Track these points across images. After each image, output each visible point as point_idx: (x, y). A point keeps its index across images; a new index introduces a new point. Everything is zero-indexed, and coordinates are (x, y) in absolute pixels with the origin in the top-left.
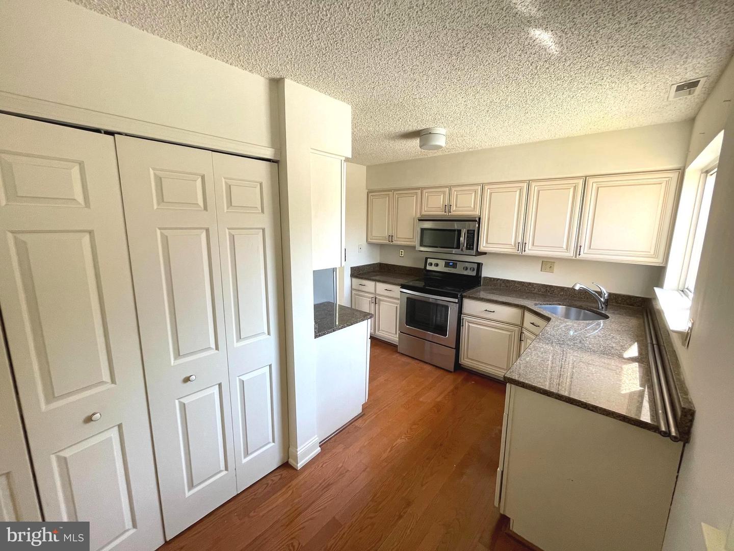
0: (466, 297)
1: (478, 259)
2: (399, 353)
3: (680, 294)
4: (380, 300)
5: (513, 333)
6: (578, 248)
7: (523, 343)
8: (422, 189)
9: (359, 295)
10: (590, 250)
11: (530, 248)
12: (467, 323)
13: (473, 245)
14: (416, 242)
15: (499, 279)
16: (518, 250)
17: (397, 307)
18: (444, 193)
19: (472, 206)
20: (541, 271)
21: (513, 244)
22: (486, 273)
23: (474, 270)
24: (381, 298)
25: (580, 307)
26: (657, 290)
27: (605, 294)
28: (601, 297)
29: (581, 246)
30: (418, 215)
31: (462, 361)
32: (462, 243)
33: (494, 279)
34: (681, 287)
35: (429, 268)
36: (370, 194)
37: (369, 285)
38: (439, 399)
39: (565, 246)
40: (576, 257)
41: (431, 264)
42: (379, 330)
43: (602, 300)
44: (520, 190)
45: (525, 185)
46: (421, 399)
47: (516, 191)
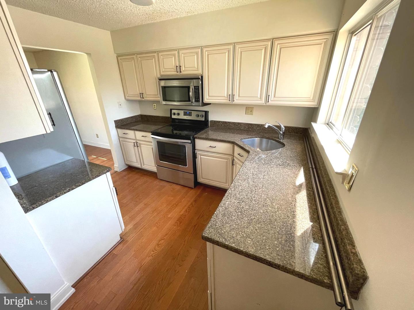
0: (196, 138)
1: (205, 108)
2: (159, 179)
3: (326, 126)
4: (140, 144)
5: (228, 160)
6: (268, 97)
7: (234, 166)
8: (158, 52)
9: (125, 141)
10: (275, 98)
11: (237, 98)
12: (199, 155)
13: (199, 98)
14: (160, 98)
15: (220, 121)
16: (229, 101)
17: (152, 148)
18: (174, 55)
19: (196, 67)
20: (246, 114)
21: (226, 96)
22: (212, 117)
23: (203, 117)
24: (141, 142)
25: (268, 138)
26: (313, 124)
27: (283, 129)
28: (281, 131)
29: (269, 96)
30: (159, 76)
31: (199, 180)
32: (191, 97)
33: (217, 121)
34: (327, 122)
35: (173, 117)
36: (119, 58)
37: (131, 134)
38: (181, 213)
39: (259, 96)
40: (266, 104)
41: (174, 114)
42: (144, 165)
43: (281, 133)
44: (229, 51)
45: (231, 47)
46: (169, 216)
47: (225, 53)
